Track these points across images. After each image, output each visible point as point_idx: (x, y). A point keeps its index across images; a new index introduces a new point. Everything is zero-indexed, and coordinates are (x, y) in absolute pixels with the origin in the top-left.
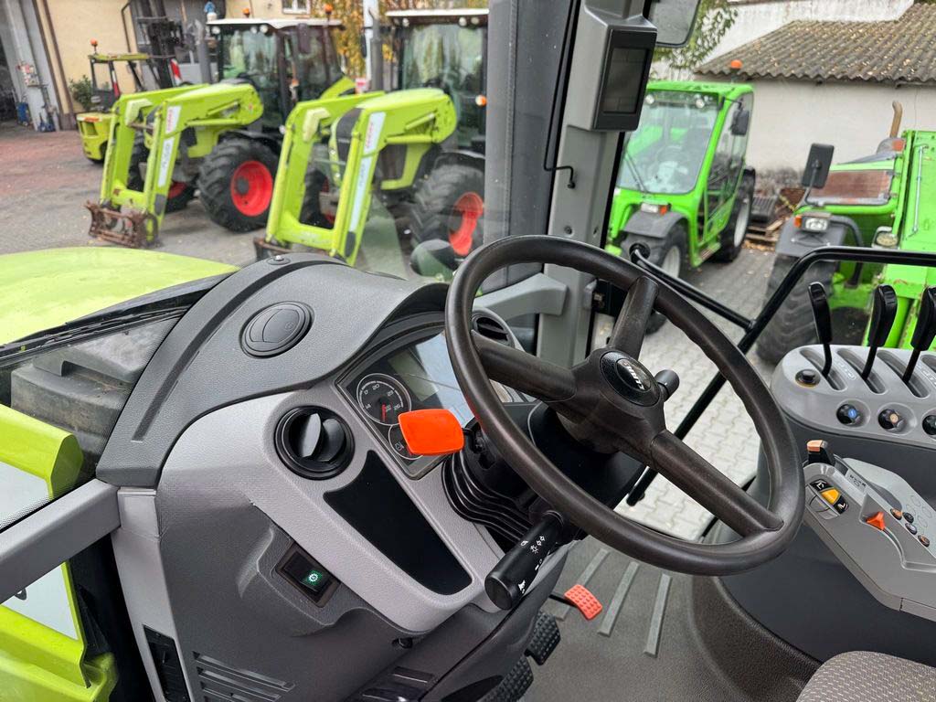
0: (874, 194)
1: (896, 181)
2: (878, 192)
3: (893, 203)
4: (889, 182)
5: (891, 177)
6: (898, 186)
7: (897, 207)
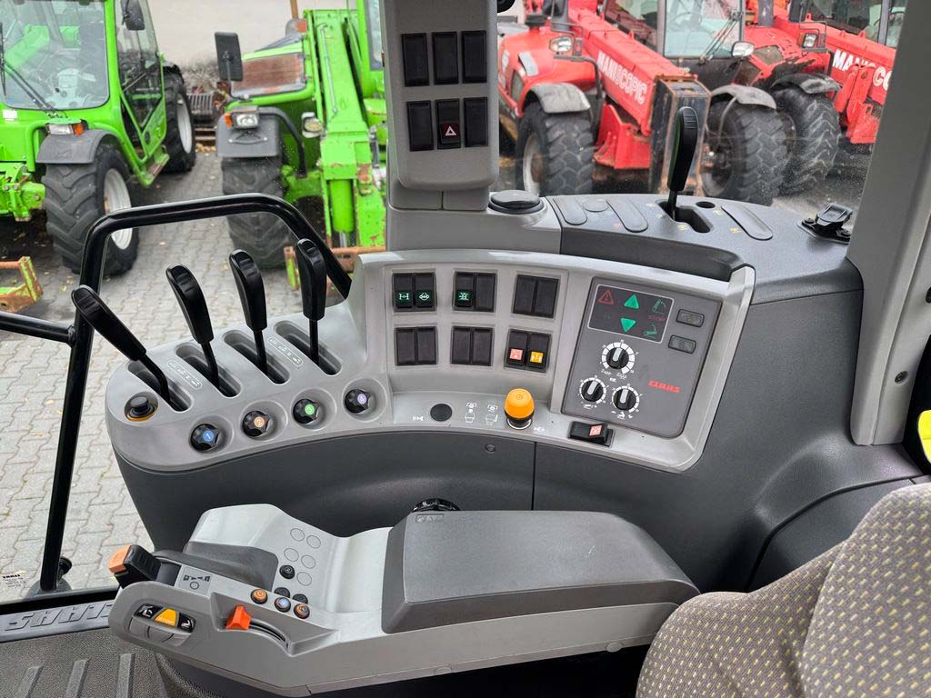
0: (291, 80)
1: (308, 63)
2: (295, 77)
3: (310, 86)
4: (302, 66)
5: (302, 60)
6: (311, 68)
7: (315, 90)
